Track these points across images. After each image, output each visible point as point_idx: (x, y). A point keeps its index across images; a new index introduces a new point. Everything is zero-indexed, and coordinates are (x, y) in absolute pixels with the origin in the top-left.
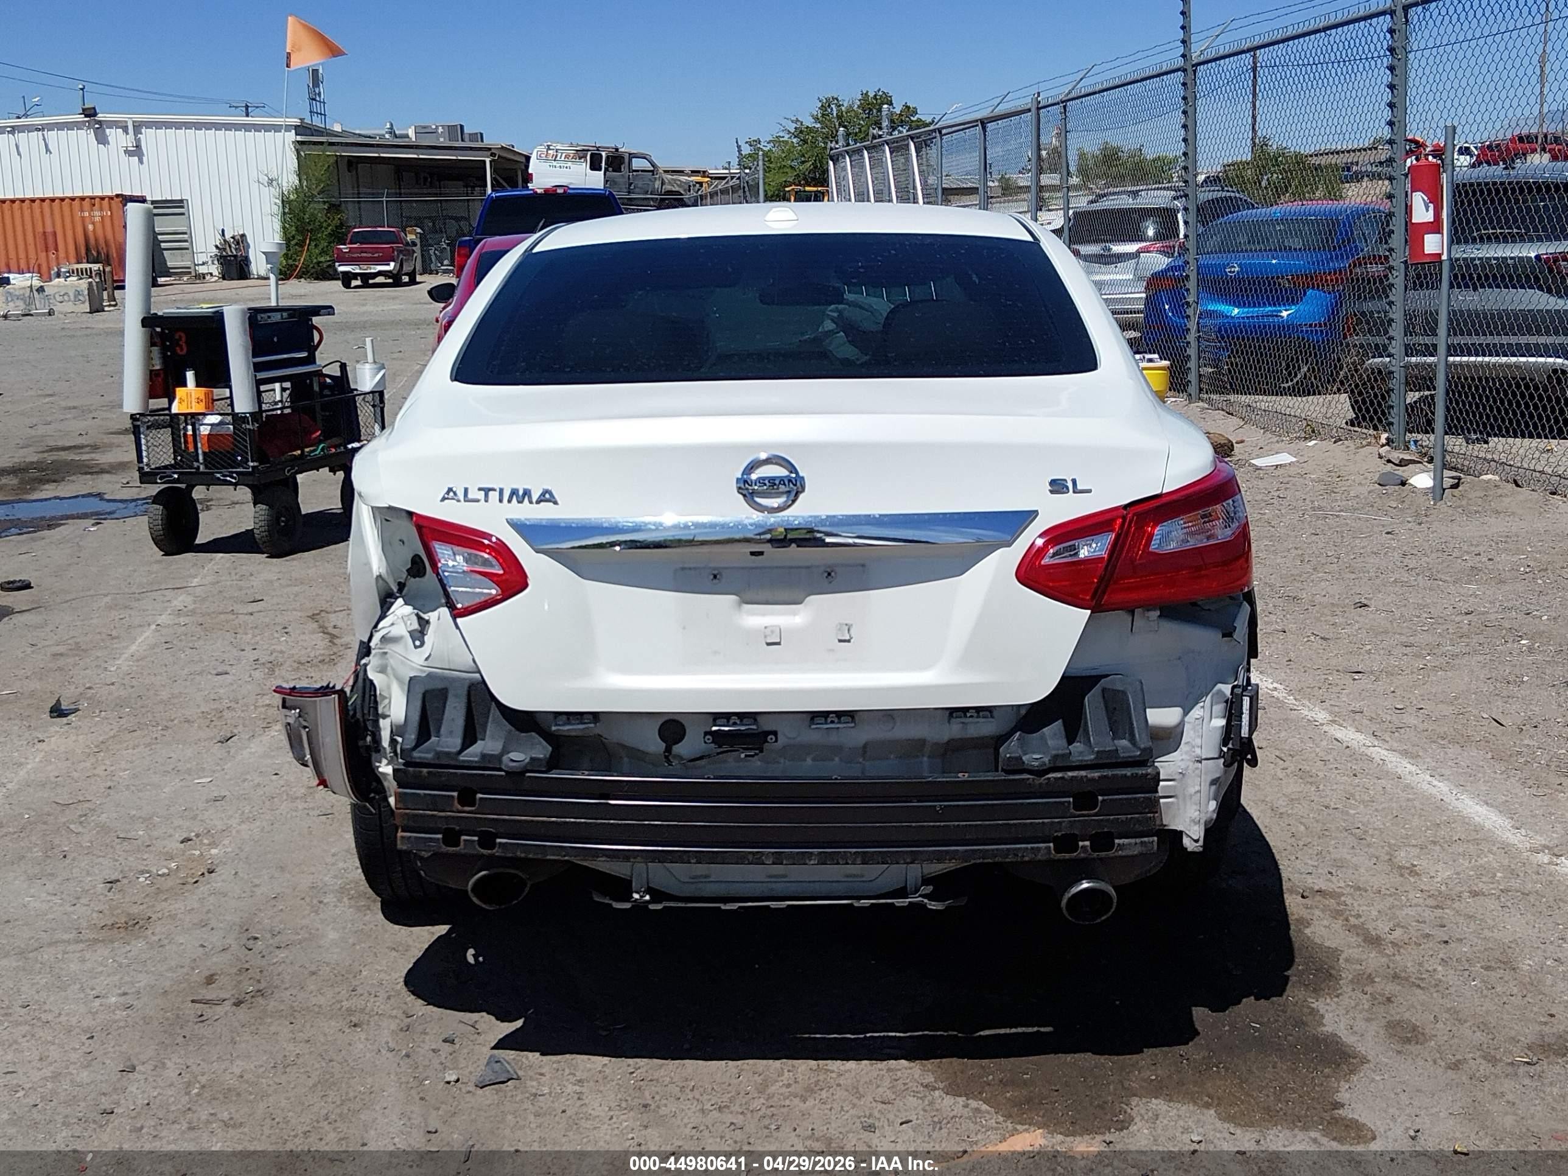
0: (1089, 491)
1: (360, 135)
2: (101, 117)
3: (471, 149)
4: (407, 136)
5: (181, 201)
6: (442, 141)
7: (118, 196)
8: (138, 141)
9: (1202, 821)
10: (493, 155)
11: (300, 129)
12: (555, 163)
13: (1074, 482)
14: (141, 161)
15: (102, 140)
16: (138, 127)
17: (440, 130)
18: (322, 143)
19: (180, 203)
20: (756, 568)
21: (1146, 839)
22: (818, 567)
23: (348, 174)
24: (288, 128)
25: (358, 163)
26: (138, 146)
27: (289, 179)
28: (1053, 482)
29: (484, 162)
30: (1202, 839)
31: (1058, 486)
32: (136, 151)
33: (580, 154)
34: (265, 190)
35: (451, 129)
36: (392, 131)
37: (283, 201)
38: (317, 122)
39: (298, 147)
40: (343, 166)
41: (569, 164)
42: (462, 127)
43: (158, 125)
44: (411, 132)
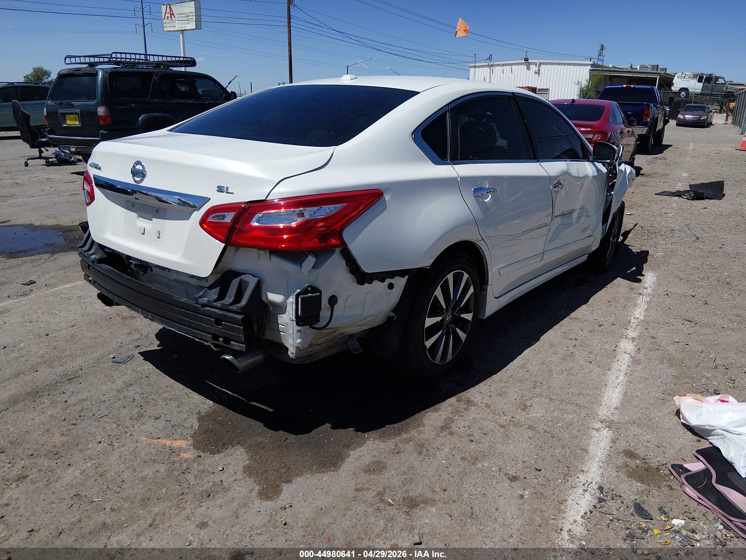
0: (233, 193)
1: (619, 68)
2: (529, 61)
3: (653, 73)
4: (636, 69)
5: (548, 89)
6: (649, 71)
7: (527, 87)
8: (539, 69)
9: (295, 346)
10: (660, 75)
11: (592, 65)
12: (684, 79)
13: (227, 188)
14: (539, 76)
15: (528, 68)
16: (540, 64)
17: (649, 66)
18: (599, 70)
19: (547, 90)
20: (142, 204)
21: (241, 345)
22: (155, 207)
23: (608, 81)
24: (588, 65)
25: (613, 78)
26: (539, 71)
27: (584, 83)
28: (219, 187)
29: (657, 78)
30: (294, 354)
31: (220, 189)
32: (538, 73)
33: (695, 76)
34: (577, 86)
35: (653, 66)
36: (631, 67)
37: (581, 90)
38: (600, 63)
39: (591, 71)
40: (608, 78)
41: (690, 80)
42: (658, 66)
43: (546, 64)
44: (638, 67)
